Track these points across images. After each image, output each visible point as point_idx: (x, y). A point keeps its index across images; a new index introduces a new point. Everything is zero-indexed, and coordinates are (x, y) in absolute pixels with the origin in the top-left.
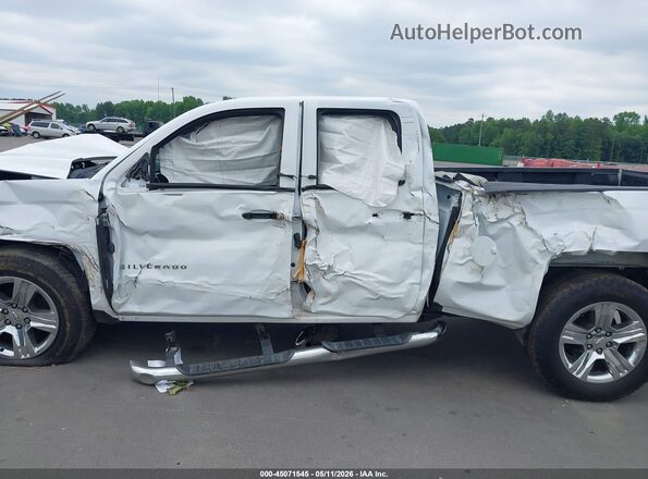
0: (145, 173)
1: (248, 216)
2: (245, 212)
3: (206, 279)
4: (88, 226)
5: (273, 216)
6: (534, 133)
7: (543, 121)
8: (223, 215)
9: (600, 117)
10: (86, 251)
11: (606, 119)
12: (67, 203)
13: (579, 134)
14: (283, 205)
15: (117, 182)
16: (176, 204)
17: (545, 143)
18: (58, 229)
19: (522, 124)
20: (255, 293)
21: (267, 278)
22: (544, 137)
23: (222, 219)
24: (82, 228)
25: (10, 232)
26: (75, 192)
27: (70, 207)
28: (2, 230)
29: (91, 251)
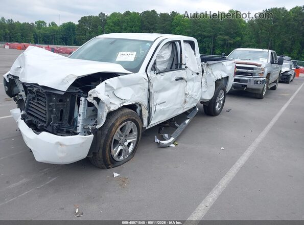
0: (155, 68)
2: (176, 78)
4: (145, 93)
5: (182, 79)
8: (172, 81)
9: (30, 23)
10: (143, 103)
11: (32, 24)
12: (138, 84)
13: (21, 30)
16: (164, 79)
17: (6, 35)
18: (136, 96)
22: (4, 31)
24: (143, 94)
25: (125, 101)
26: (141, 79)
27: (139, 86)
28: (122, 101)
29: (145, 103)
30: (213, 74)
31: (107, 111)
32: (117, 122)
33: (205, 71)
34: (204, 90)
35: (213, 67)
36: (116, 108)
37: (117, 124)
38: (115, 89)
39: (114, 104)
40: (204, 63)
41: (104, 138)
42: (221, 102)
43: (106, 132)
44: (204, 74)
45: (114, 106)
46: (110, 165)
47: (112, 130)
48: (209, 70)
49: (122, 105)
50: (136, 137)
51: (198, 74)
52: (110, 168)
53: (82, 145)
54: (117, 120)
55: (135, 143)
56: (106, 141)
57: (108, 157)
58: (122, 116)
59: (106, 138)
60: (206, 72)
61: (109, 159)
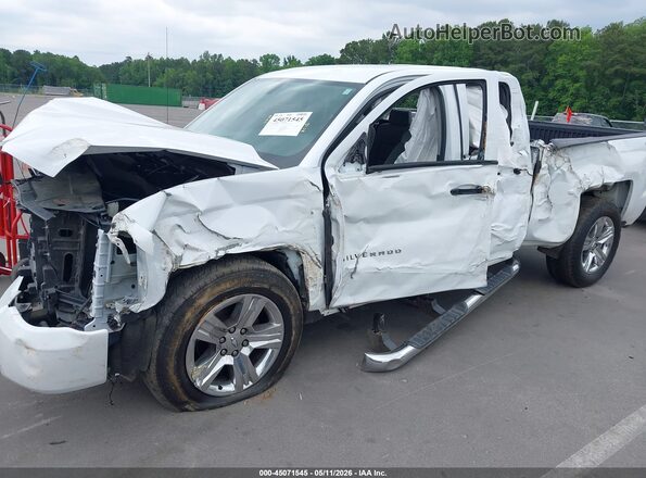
0: (362, 156)
1: (455, 192)
2: (453, 188)
3: (418, 260)
4: (312, 221)
5: (478, 190)
6: (195, 72)
7: (201, 61)
8: (434, 193)
9: (250, 59)
10: (308, 249)
11: (255, 61)
12: (289, 197)
13: (233, 74)
14: (488, 178)
15: (335, 167)
16: (394, 187)
17: (207, 83)
18: (281, 229)
19: (181, 64)
20: (460, 268)
21: (472, 253)
22: (204, 76)
23: (432, 197)
24: (304, 224)
25: (237, 242)
26: (299, 184)
27: (293, 203)
28: (227, 243)
29: (315, 247)
30: (573, 173)
31: (170, 267)
32: (201, 296)
33: (544, 165)
34: (539, 214)
35: (576, 155)
36: (202, 260)
37: (203, 301)
38: (202, 208)
39: (197, 250)
40: (541, 142)
41: (160, 336)
42: (605, 250)
43: (166, 321)
44: (542, 172)
45: (197, 254)
46: (186, 403)
47: (183, 316)
48: (560, 162)
49: (222, 253)
50: (281, 334)
51: (517, 171)
52: (187, 410)
53: (76, 353)
54: (201, 290)
55: (277, 352)
56: (165, 343)
57: (177, 384)
58: (221, 279)
59: (164, 335)
60: (550, 168)
61: (180, 391)
